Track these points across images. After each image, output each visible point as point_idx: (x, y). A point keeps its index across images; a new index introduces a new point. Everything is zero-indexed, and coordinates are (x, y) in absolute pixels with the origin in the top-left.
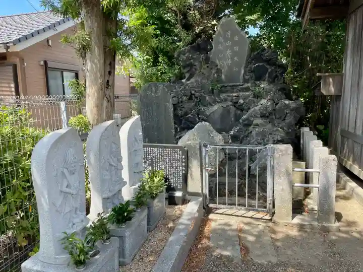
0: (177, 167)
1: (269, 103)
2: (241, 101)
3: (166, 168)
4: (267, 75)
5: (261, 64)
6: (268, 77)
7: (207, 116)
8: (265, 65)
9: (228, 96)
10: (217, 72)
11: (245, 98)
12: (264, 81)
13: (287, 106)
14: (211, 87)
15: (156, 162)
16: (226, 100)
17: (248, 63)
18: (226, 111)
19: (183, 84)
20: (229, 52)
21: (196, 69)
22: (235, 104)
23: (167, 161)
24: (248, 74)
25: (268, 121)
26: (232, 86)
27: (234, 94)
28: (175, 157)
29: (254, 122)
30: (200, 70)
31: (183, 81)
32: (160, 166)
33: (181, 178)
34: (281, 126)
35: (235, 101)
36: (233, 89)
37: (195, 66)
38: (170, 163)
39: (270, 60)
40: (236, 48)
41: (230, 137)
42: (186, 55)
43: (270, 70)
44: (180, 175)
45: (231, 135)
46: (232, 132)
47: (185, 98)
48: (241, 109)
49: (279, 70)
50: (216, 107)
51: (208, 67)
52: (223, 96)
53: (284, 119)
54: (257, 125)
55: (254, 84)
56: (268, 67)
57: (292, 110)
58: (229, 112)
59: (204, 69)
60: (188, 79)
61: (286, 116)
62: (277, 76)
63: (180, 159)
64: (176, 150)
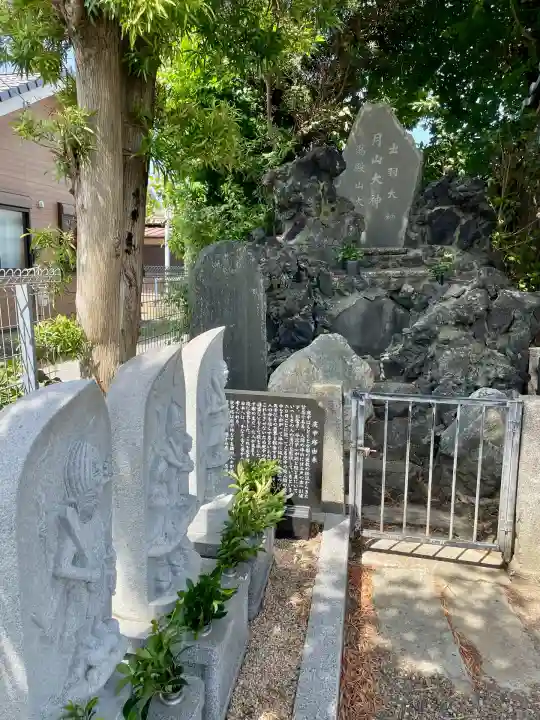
0: (299, 447)
1: (478, 295)
2: (408, 288)
3: (271, 450)
4: (457, 233)
5: (446, 208)
6: (460, 237)
7: (334, 319)
8: (455, 210)
9: (379, 276)
10: (354, 222)
11: (416, 280)
12: (451, 244)
13: (518, 303)
14: (340, 255)
15: (246, 434)
16: (374, 284)
17: (417, 205)
18: (375, 308)
19: (280, 246)
20: (376, 178)
21: (308, 214)
22: (394, 294)
23: (275, 433)
24: (415, 227)
25: (471, 333)
26: (385, 253)
27: (391, 272)
28: (295, 423)
29: (442, 336)
30: (318, 215)
31: (280, 238)
32: (256, 444)
33: (307, 474)
34: (499, 344)
35: (393, 287)
36: (387, 259)
37: (307, 206)
38: (280, 438)
39: (467, 199)
40: (393, 172)
41: (382, 365)
42: (290, 182)
43: (463, 222)
44: (304, 467)
45: (384, 363)
46: (386, 357)
47: (285, 277)
48: (407, 305)
49: (482, 221)
50: (352, 300)
51: (333, 210)
52: (368, 274)
53: (507, 331)
54: (447, 342)
55: (430, 251)
56: (460, 214)
57: (527, 312)
58: (380, 309)
59: (326, 214)
60: (291, 236)
61: (511, 324)
62: (477, 236)
63: (306, 429)
64: (298, 407)
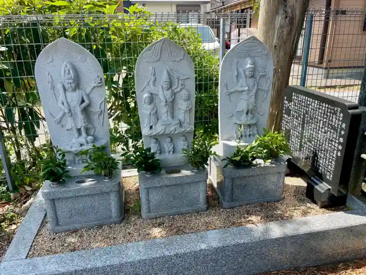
0: (332, 141)
3: (318, 137)
15: (307, 121)
23: (321, 126)
28: (332, 121)
32: (311, 129)
33: (333, 162)
38: (323, 130)
44: (333, 157)
63: (338, 127)
64: (336, 109)
